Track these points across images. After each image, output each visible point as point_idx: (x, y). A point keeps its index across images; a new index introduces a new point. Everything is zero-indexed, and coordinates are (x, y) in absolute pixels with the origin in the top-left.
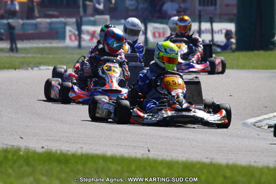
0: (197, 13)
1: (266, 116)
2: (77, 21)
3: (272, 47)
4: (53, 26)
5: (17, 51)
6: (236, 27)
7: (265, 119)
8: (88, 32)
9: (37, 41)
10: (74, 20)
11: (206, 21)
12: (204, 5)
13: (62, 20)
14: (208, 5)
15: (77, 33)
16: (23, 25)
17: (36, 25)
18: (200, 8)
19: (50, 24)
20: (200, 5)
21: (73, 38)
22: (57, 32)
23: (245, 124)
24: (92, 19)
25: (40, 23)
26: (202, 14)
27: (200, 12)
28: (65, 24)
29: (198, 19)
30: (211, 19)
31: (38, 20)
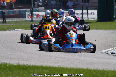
0: (81, 6)
1: (110, 49)
2: (31, 10)
3: (113, 20)
4: (21, 12)
5: (6, 23)
6: (98, 12)
7: (110, 50)
8: (35, 15)
9: (14, 19)
10: (29, 9)
12: (84, 3)
13: (25, 9)
14: (86, 3)
15: (31, 15)
16: (8, 12)
17: (14, 12)
18: (83, 4)
19: (19, 11)
20: (82, 2)
21: (29, 17)
22: (22, 15)
23: (102, 53)
24: (37, 9)
25: (15, 11)
26: (83, 6)
27: (82, 5)
28: (26, 11)
29: (81, 9)
30: (87, 8)
31: (15, 10)
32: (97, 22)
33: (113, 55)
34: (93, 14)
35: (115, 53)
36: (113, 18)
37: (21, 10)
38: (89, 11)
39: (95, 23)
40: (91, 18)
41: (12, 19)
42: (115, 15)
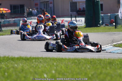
0: (70, 14)
4: (15, 21)
5: (2, 31)
6: (85, 19)
8: (29, 22)
9: (10, 27)
11: (74, 17)
12: (72, 12)
13: (19, 19)
14: (74, 11)
16: (4, 21)
17: (9, 21)
18: (71, 13)
19: (14, 20)
20: (71, 11)
22: (17, 24)
24: (30, 18)
25: (11, 21)
26: (72, 15)
27: (71, 14)
29: (70, 17)
30: (75, 16)
31: (10, 19)
32: (85, 28)
33: (104, 51)
34: (81, 21)
35: (105, 50)
36: (99, 24)
37: (15, 19)
38: (78, 19)
39: (83, 29)
40: (80, 25)
41: (7, 27)
42: (101, 21)
